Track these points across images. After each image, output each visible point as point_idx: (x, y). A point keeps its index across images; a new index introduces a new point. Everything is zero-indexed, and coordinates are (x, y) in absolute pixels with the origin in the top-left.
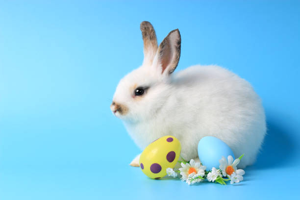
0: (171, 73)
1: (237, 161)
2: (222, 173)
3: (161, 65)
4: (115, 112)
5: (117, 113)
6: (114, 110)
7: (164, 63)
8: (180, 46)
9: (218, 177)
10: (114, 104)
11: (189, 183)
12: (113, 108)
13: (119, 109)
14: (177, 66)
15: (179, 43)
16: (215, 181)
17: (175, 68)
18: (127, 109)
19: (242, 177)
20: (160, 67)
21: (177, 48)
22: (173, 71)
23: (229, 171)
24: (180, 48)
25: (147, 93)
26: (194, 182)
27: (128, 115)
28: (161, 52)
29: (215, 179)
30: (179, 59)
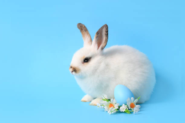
0: (103, 49)
1: (136, 101)
2: (128, 107)
3: (97, 45)
4: (72, 72)
5: (74, 73)
6: (72, 71)
7: (99, 43)
8: (108, 33)
9: (126, 109)
10: (71, 67)
11: (110, 113)
12: (71, 70)
13: (75, 70)
14: (106, 45)
15: (107, 32)
16: (124, 112)
17: (105, 46)
18: (79, 70)
19: (139, 109)
20: (96, 46)
21: (106, 34)
22: (104, 48)
23: (132, 106)
24: (107, 34)
25: (90, 60)
26: (113, 113)
27: (80, 73)
28: (97, 37)
29: (124, 110)
30: (107, 41)
